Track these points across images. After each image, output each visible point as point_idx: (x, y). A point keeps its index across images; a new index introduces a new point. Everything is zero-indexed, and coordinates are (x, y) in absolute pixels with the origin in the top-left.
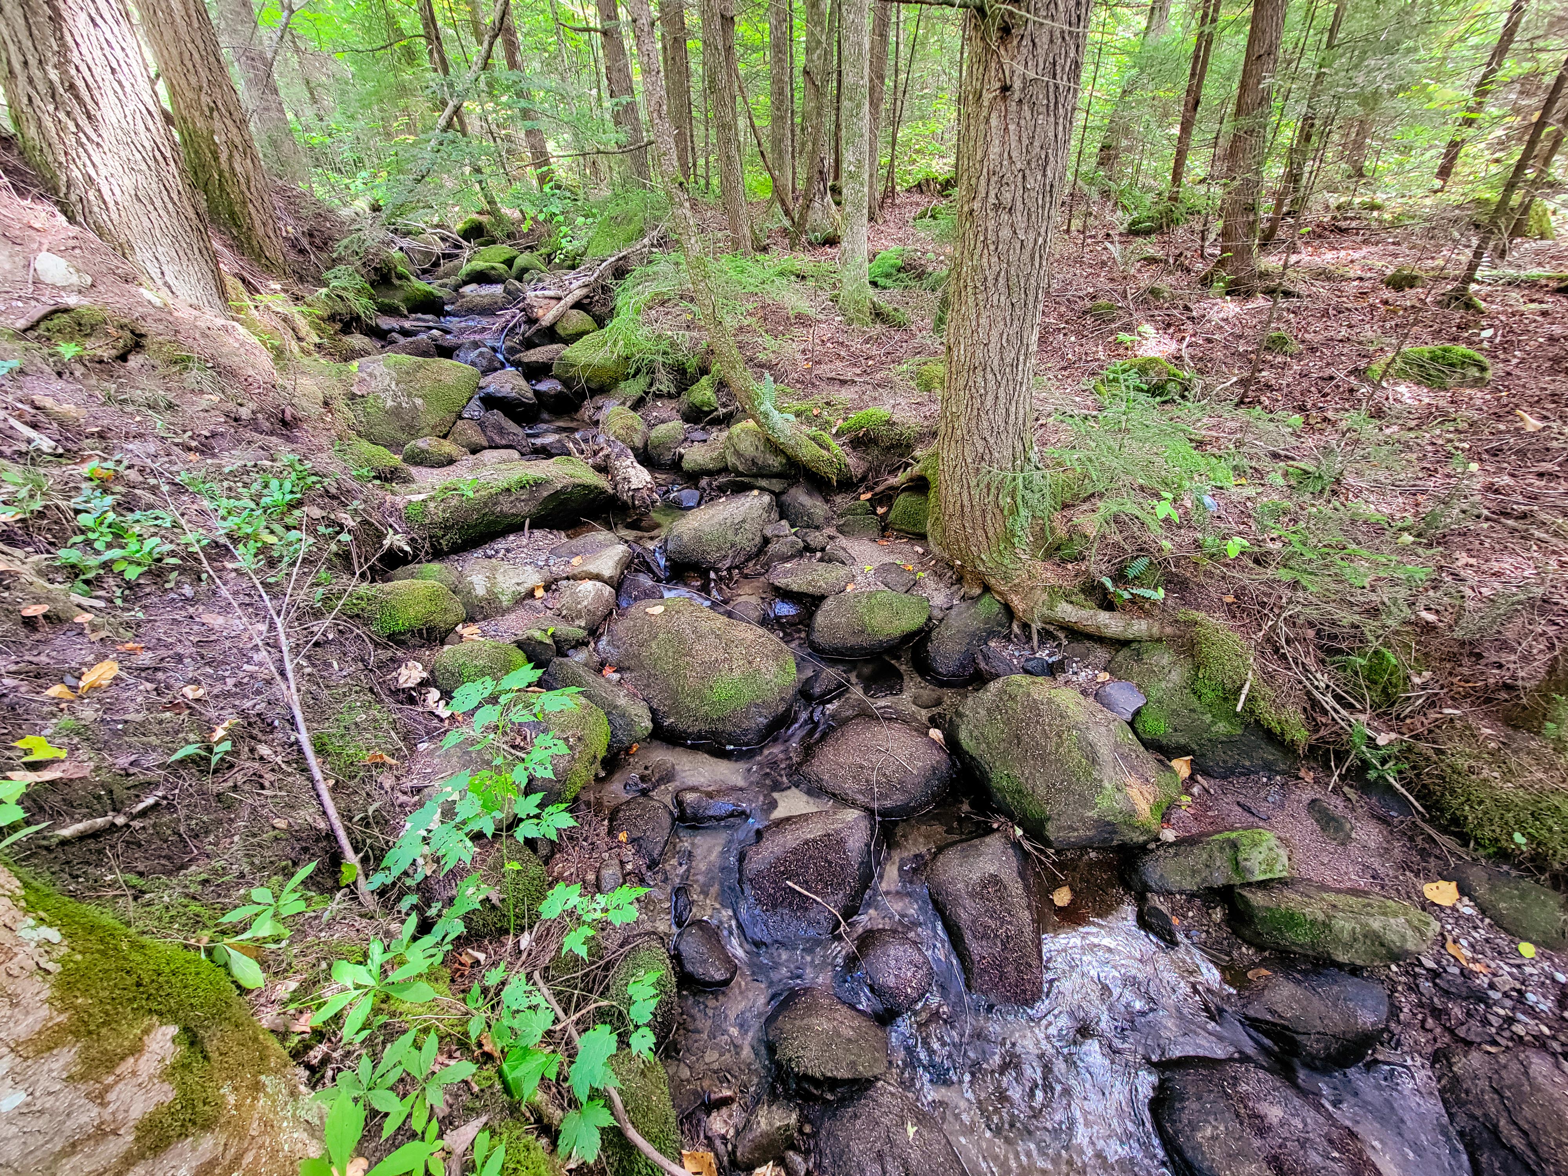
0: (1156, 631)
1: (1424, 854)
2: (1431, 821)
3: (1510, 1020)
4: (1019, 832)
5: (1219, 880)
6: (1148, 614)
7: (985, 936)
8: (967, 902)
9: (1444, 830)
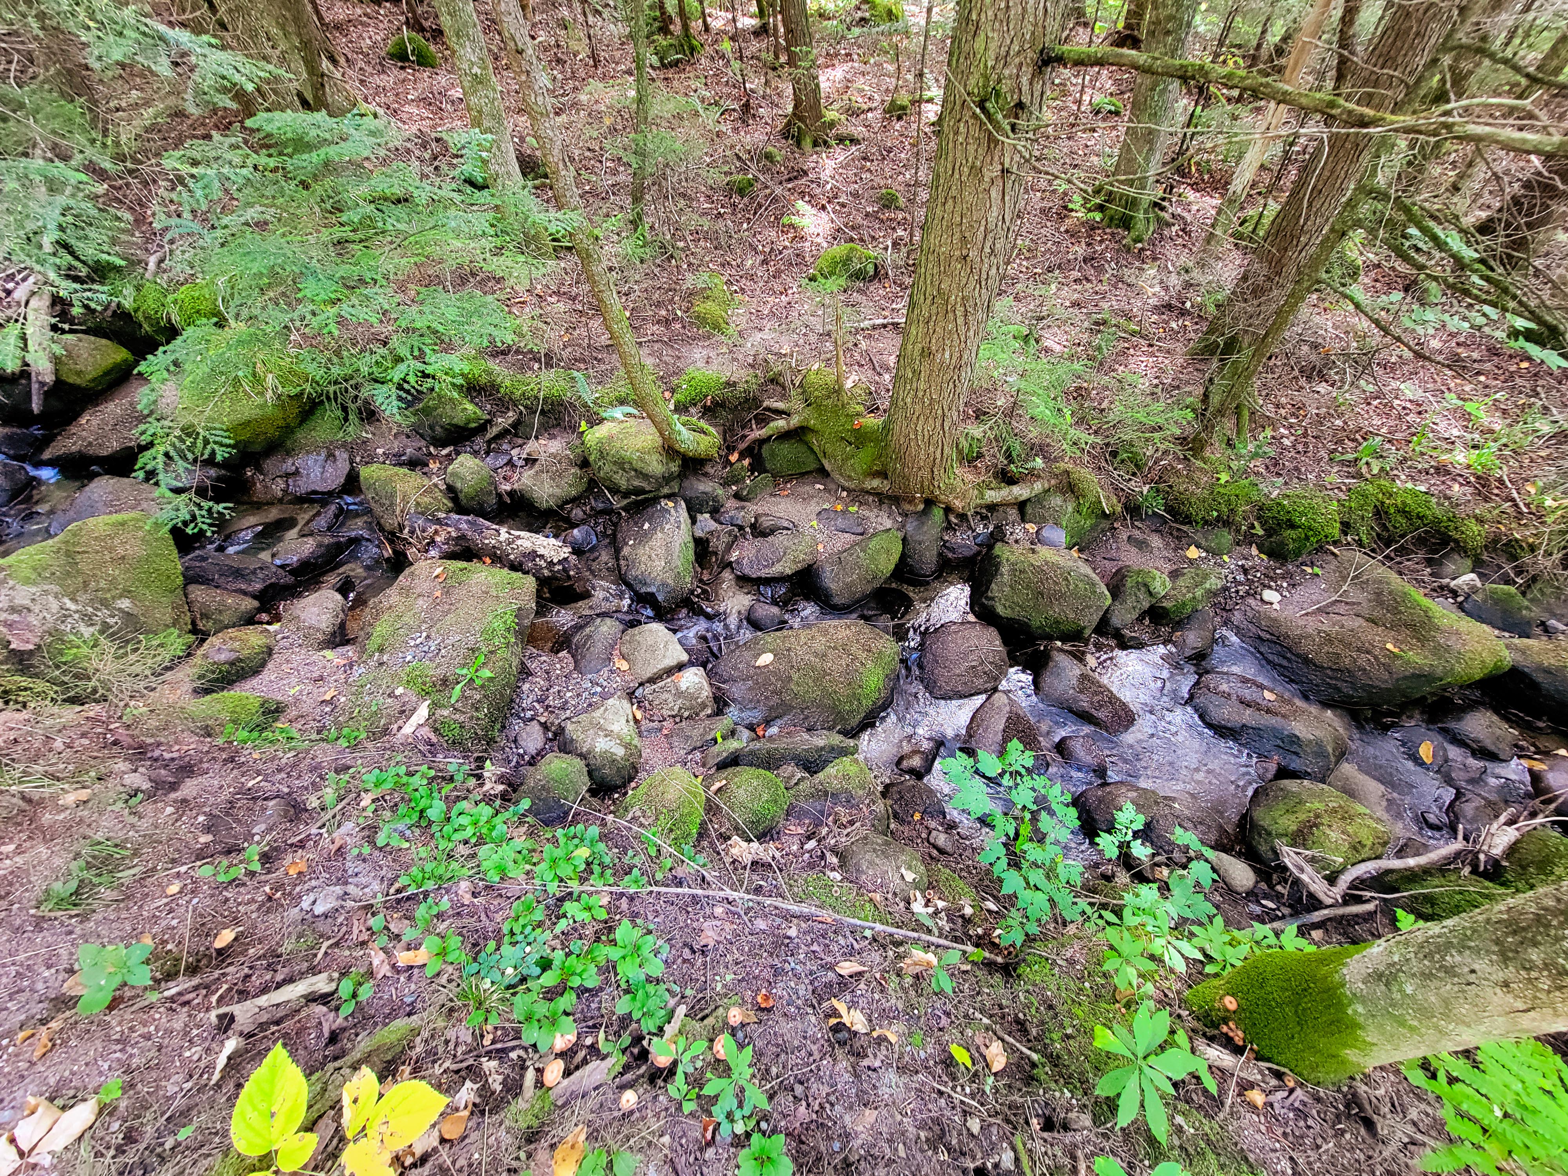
0: (1046, 486)
1: (1179, 538)
2: (1176, 521)
3: (1237, 592)
4: (1059, 643)
5: (1146, 605)
6: (1039, 477)
7: (1101, 706)
8: (1082, 697)
9: (1182, 523)
